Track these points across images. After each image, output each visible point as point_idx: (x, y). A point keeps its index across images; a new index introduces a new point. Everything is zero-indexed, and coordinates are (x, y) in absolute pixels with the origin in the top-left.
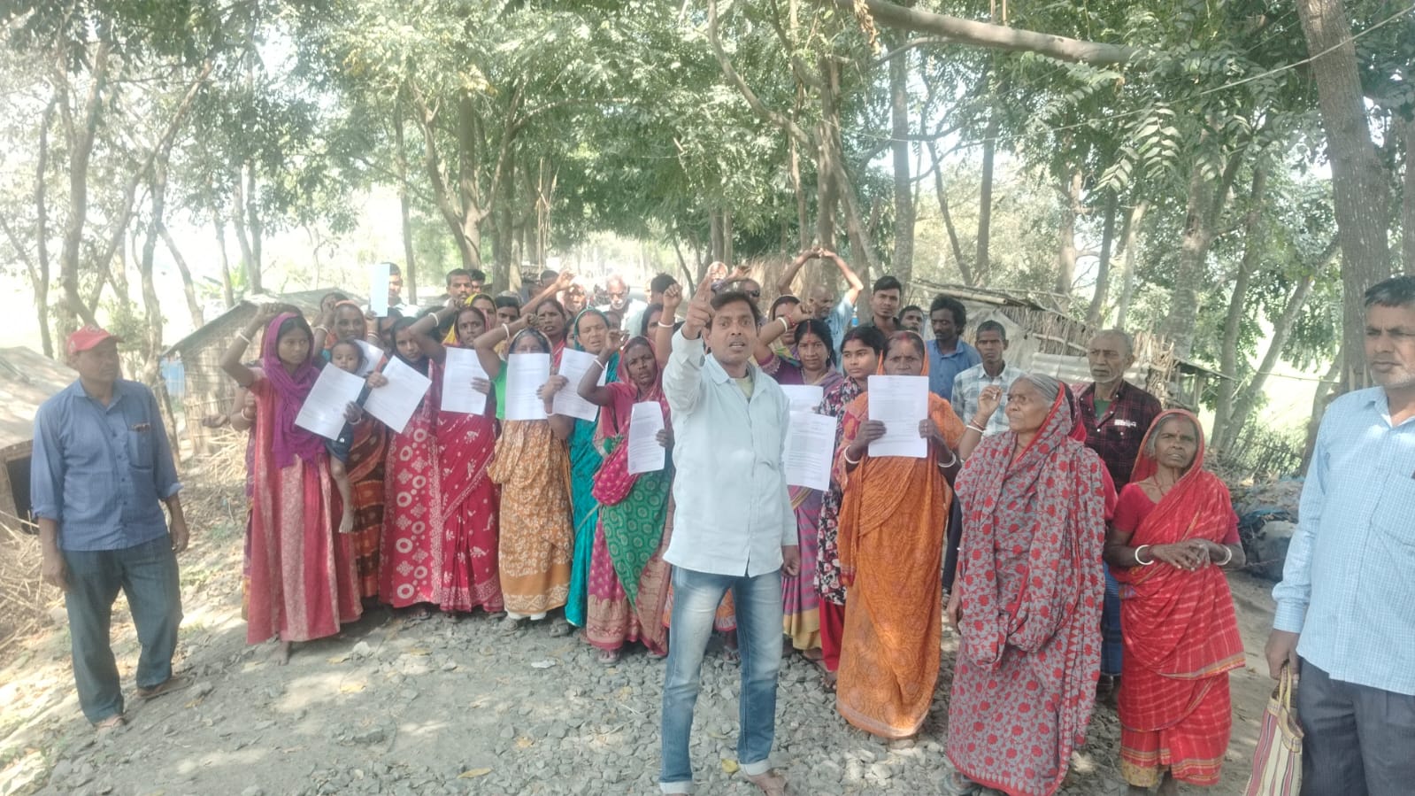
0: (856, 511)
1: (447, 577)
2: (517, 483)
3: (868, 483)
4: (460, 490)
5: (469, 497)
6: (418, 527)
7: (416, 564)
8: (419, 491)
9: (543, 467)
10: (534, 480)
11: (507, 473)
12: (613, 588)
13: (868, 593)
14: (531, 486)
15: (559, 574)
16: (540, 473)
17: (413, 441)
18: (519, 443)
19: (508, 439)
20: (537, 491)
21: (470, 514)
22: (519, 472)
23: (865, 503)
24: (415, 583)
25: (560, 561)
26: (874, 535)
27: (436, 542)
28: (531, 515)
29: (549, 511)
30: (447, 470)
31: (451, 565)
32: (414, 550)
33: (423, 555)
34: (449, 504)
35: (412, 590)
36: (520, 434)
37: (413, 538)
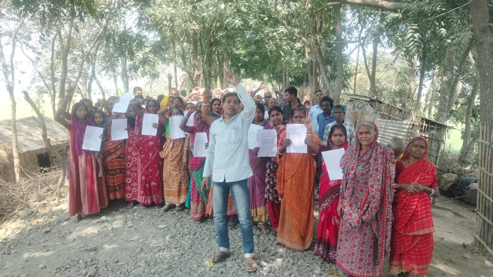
0: (283, 172)
1: (142, 192)
2: (169, 159)
3: (286, 162)
4: (147, 162)
5: (150, 165)
6: (134, 175)
7: (133, 187)
8: (134, 162)
9: (178, 154)
10: (175, 158)
11: (166, 155)
12: (198, 198)
13: (288, 201)
14: (173, 160)
15: (183, 192)
16: (177, 156)
17: (132, 145)
18: (171, 146)
19: (167, 144)
20: (175, 162)
21: (151, 170)
22: (170, 155)
23: (286, 169)
24: (132, 193)
25: (183, 187)
26: (290, 180)
27: (139, 180)
28: (173, 170)
29: (180, 170)
30: (142, 156)
31: (144, 188)
32: (132, 182)
33: (134, 184)
34: (143, 167)
35: (131, 196)
36: (172, 143)
37: (132, 178)
